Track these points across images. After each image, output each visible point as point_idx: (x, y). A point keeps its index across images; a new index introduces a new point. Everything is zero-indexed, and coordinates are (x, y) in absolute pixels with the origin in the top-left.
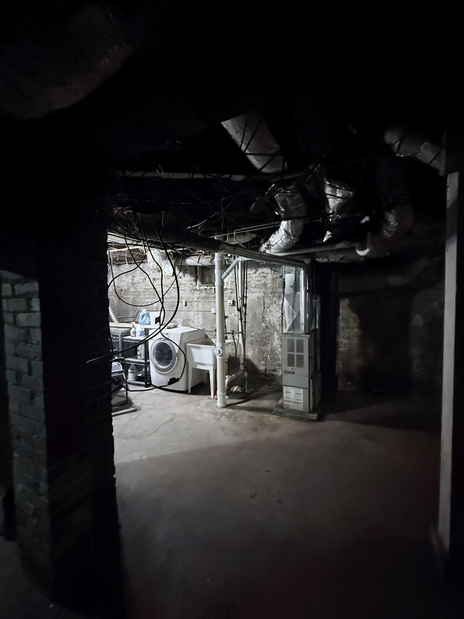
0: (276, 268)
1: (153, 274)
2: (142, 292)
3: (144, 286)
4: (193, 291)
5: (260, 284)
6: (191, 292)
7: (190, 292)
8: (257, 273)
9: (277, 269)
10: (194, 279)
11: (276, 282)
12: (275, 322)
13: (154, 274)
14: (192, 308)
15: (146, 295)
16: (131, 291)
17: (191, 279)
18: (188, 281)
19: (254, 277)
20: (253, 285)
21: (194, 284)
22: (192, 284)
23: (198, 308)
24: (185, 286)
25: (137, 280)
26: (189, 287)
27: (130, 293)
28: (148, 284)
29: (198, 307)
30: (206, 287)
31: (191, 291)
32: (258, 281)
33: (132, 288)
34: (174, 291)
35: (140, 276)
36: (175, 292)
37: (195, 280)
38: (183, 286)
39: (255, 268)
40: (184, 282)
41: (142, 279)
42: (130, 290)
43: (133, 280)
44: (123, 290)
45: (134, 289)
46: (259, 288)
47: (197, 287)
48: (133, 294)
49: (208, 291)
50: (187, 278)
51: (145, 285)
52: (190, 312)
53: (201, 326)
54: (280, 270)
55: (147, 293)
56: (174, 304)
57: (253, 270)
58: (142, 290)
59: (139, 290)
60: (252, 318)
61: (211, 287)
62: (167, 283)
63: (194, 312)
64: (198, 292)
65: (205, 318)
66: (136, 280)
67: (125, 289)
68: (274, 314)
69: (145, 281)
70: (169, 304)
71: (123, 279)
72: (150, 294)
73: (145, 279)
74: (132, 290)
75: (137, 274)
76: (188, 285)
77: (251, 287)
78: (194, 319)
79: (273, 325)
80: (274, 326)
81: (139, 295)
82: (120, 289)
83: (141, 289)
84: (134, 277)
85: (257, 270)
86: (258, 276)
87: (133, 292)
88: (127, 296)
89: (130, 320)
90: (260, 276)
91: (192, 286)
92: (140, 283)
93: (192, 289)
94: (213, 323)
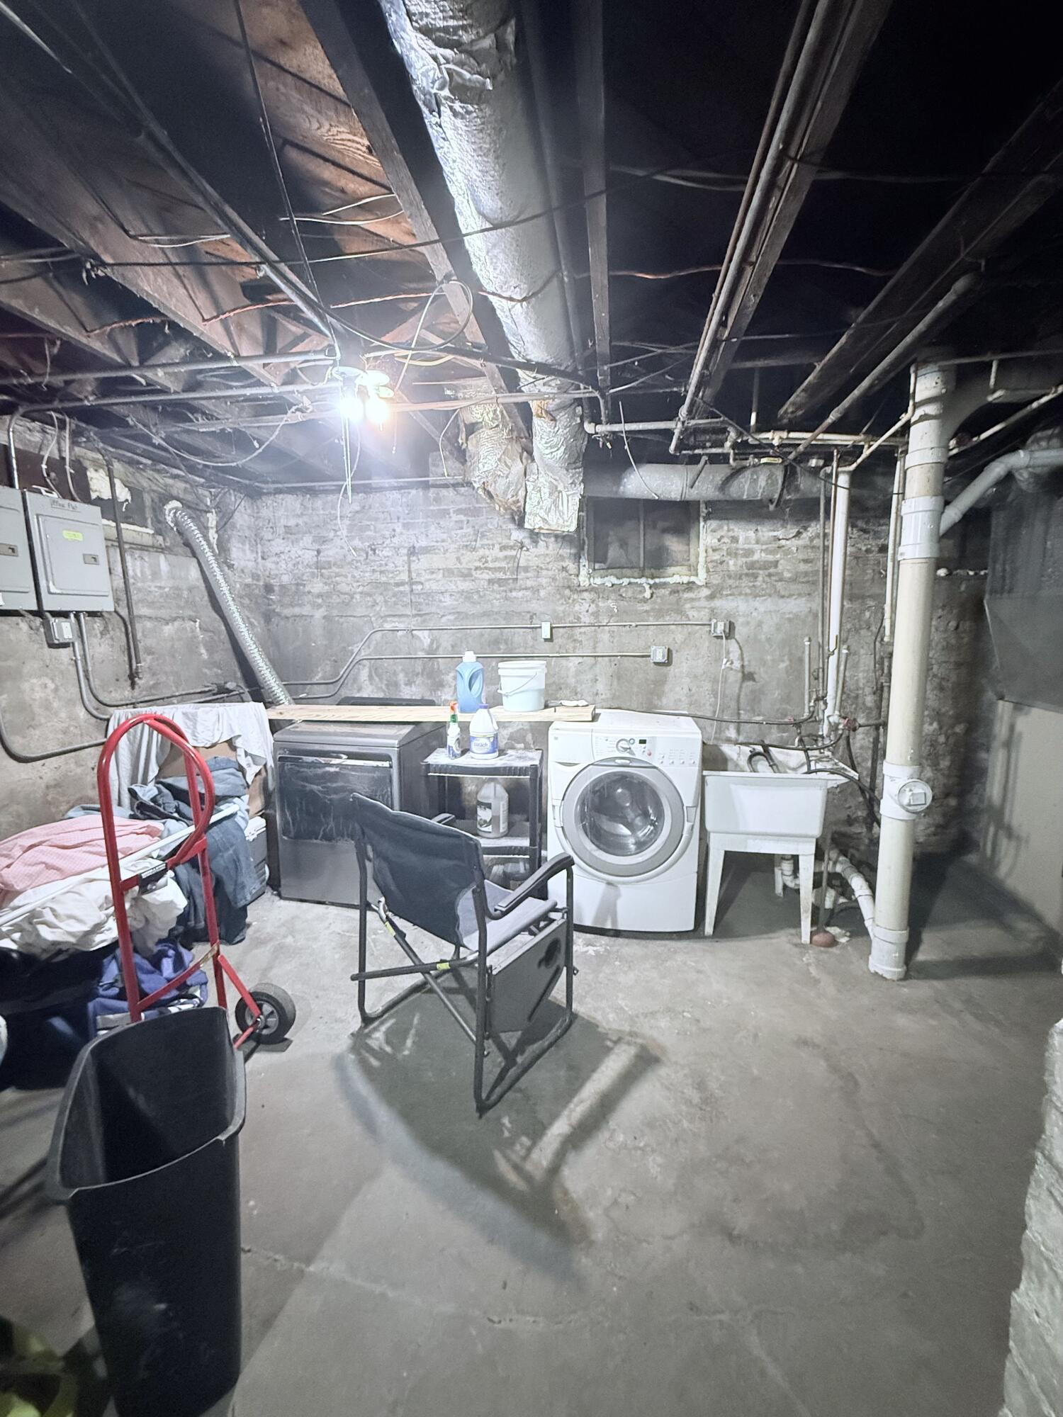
0: (867, 523)
1: (404, 532)
2: (358, 596)
3: (367, 574)
4: (567, 592)
5: (810, 569)
6: (563, 596)
7: (558, 597)
8: (804, 535)
9: (871, 527)
10: (573, 551)
11: (865, 565)
12: (861, 685)
13: (411, 532)
14: (575, 648)
15: (375, 604)
16: (309, 592)
17: (561, 552)
18: (548, 560)
19: (794, 549)
20: (787, 575)
21: (572, 567)
22: (564, 569)
23: (595, 648)
24: (538, 577)
25: (337, 553)
26: (554, 579)
27: (306, 599)
28: (383, 569)
29: (596, 643)
30: (616, 581)
31: (559, 590)
32: (806, 561)
33: (315, 580)
34: (493, 591)
35: (350, 538)
36: (498, 596)
37: (575, 555)
38: (529, 575)
39: (797, 521)
40: (534, 562)
41: (362, 549)
42: (307, 589)
43: (319, 552)
44: (276, 589)
45: (326, 584)
46: (808, 582)
47: (583, 580)
48: (320, 601)
49: (626, 591)
50: (547, 547)
51: (374, 571)
52: (563, 661)
53: (605, 704)
54: (880, 528)
55: (379, 599)
56: (502, 634)
57: (789, 526)
58: (361, 589)
59: (344, 587)
60: (787, 672)
61: (633, 580)
62: (464, 565)
63: (580, 660)
64: (585, 595)
65: (619, 678)
66: (330, 552)
67: (282, 587)
68: (862, 661)
69: (371, 557)
70: (482, 635)
71: (277, 550)
72: (396, 604)
73: (374, 550)
74: (317, 587)
75: (336, 531)
76: (550, 573)
77: (781, 580)
78: (577, 682)
79: (853, 695)
80: (857, 697)
81: (346, 604)
82: (261, 583)
83: (355, 585)
84: (324, 541)
85: (805, 528)
86: (805, 547)
87: (320, 595)
88: (297, 610)
89: (319, 691)
90: (813, 547)
91: (564, 574)
92: (350, 563)
93: (566, 585)
94: (652, 693)
